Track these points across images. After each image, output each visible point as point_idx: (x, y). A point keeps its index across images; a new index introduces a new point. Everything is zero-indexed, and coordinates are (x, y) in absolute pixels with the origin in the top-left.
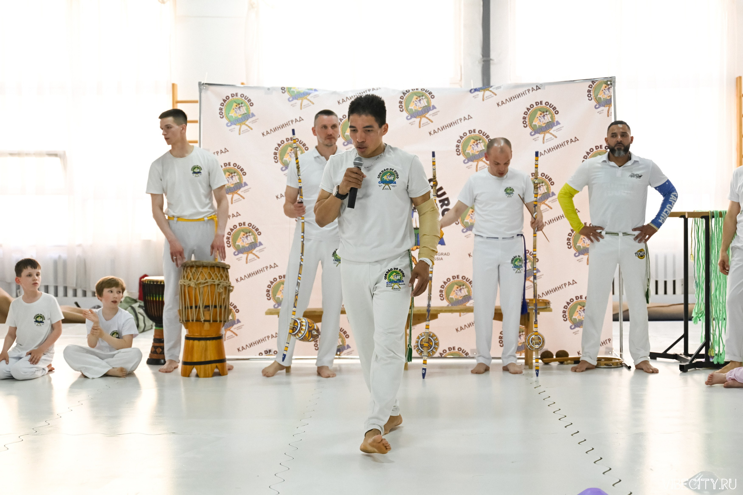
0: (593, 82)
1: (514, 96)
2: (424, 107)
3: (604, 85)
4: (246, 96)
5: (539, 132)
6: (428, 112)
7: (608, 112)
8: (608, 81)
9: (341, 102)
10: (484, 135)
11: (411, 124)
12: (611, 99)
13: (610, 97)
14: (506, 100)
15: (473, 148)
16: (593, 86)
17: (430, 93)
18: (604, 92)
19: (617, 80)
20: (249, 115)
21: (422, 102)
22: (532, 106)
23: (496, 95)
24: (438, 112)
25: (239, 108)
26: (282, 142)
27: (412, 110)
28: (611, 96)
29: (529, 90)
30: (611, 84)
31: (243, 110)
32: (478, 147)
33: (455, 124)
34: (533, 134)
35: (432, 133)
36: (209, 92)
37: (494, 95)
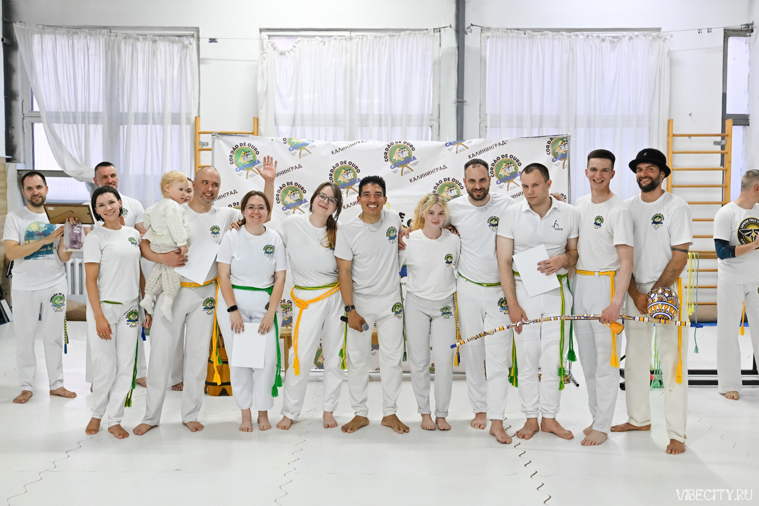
0: (551, 139)
1: (483, 150)
2: (406, 157)
3: (561, 142)
4: (253, 146)
5: (504, 180)
6: (409, 162)
7: (564, 165)
8: (564, 138)
9: (334, 152)
10: (457, 183)
11: (395, 172)
12: (566, 153)
13: (565, 152)
14: (476, 153)
15: (447, 193)
16: (551, 142)
17: (411, 146)
18: (561, 148)
19: (572, 137)
20: (255, 162)
21: (404, 153)
22: (498, 158)
23: (468, 148)
25: (247, 155)
26: (284, 186)
27: (395, 160)
29: (496, 145)
30: (567, 141)
31: (250, 157)
32: (451, 193)
33: (432, 173)
34: (499, 182)
35: (413, 180)
36: (221, 142)
37: (466, 149)
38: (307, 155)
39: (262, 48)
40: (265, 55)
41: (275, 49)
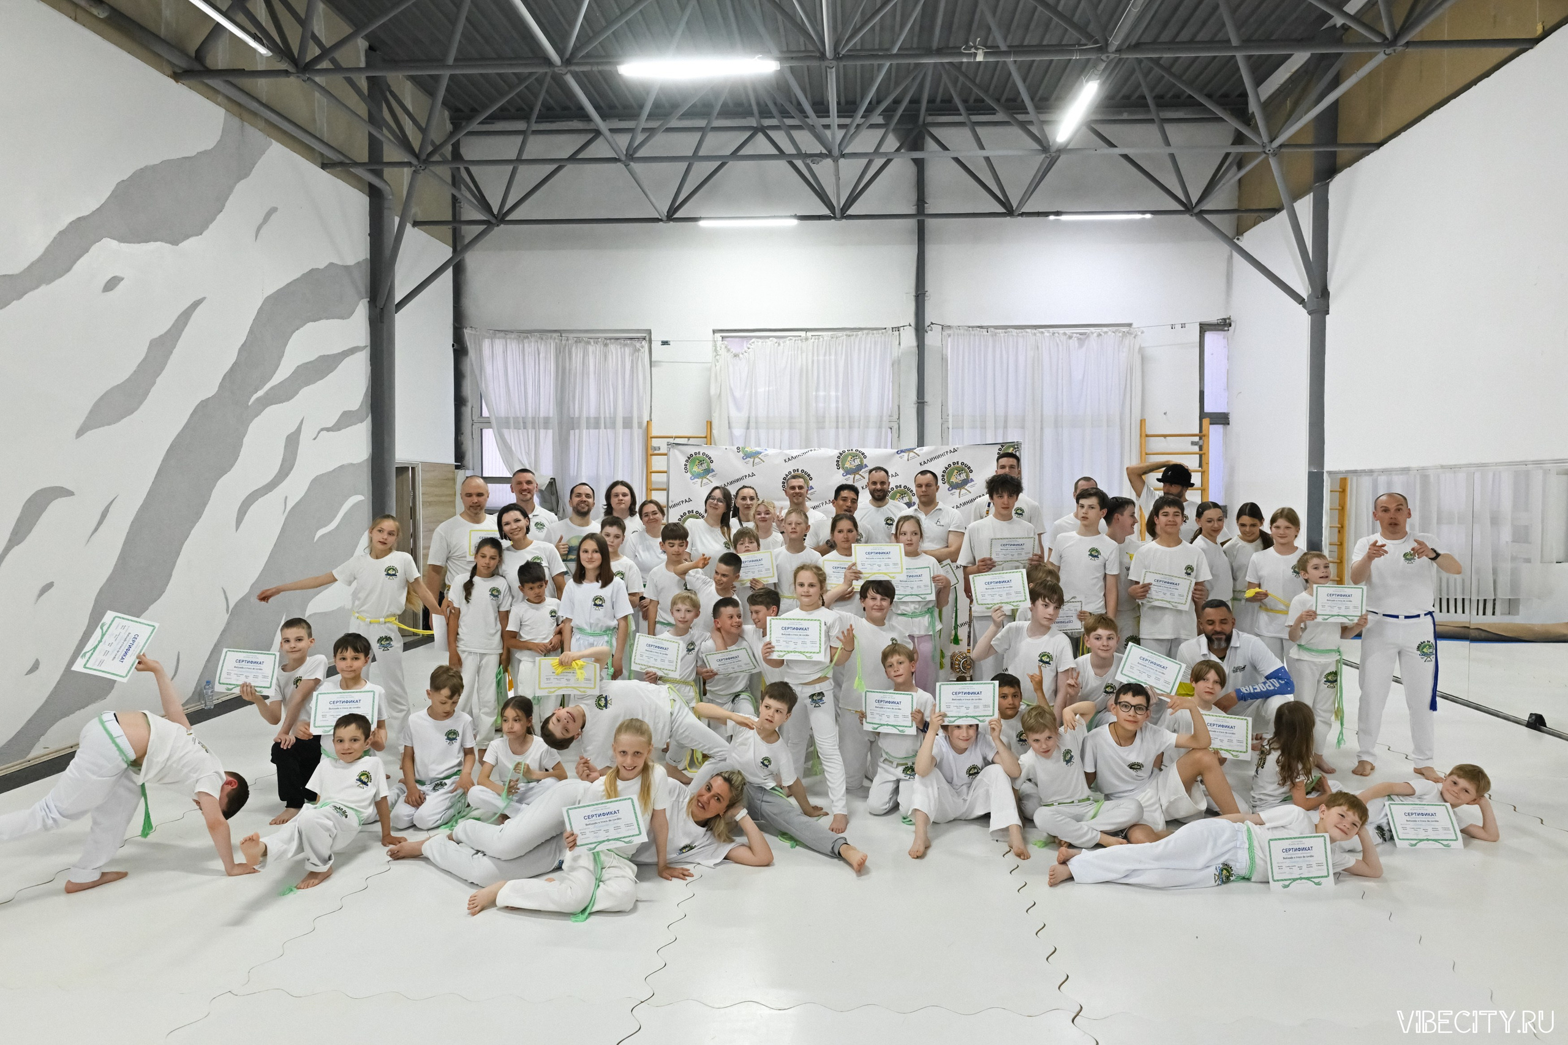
0: (1003, 445)
2: (857, 465)
3: (1012, 449)
4: (707, 455)
5: (957, 487)
6: (861, 469)
8: (1015, 445)
9: (787, 460)
16: (1002, 449)
17: (863, 454)
19: (1023, 446)
20: (710, 470)
21: (856, 460)
22: (951, 465)
25: (701, 463)
27: (847, 467)
29: (947, 452)
30: (1018, 448)
31: (705, 466)
32: (903, 499)
34: (951, 489)
36: (676, 452)
37: (918, 456)
38: (758, 464)
39: (716, 350)
40: (718, 357)
41: (729, 350)
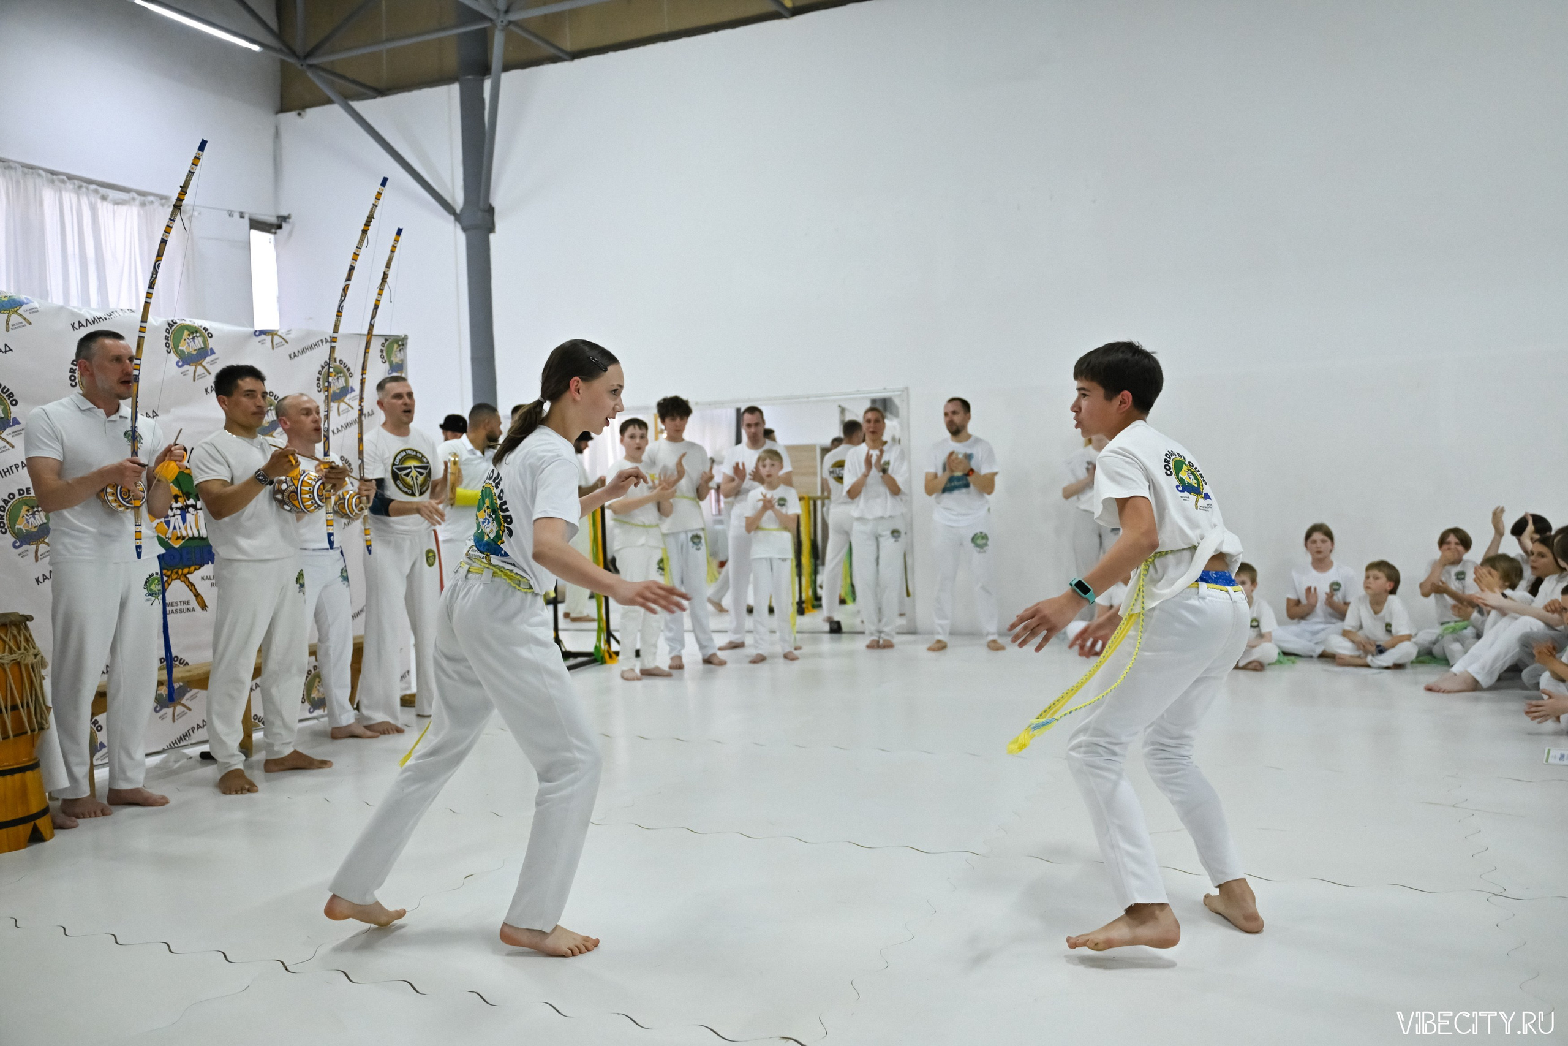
0: (389, 339)
2: (199, 349)
3: (396, 346)
5: (333, 400)
6: (205, 358)
8: (400, 341)
9: (77, 325)
10: (276, 400)
11: (184, 374)
16: (388, 345)
17: (207, 331)
18: (398, 353)
19: (409, 341)
21: (196, 341)
23: (287, 342)
24: (218, 359)
27: (183, 351)
28: (402, 361)
29: (322, 341)
30: (403, 345)
37: (285, 343)
